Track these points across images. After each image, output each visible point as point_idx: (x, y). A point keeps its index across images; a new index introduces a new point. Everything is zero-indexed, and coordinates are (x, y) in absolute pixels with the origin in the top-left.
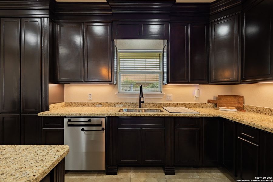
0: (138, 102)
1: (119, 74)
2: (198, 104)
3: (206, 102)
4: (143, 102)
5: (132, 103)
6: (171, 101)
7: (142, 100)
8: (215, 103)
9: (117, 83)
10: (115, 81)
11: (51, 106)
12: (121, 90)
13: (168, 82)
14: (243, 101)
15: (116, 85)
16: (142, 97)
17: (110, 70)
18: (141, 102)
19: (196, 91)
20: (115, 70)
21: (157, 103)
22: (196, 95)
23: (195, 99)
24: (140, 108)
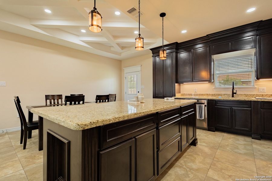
0: (231, 93)
1: (215, 76)
4: (236, 93)
5: (226, 94)
6: (265, 93)
7: (235, 92)
9: (214, 82)
10: (213, 80)
11: (176, 94)
12: (217, 86)
13: (258, 78)
15: (214, 83)
17: (209, 74)
18: (233, 93)
20: (212, 73)
21: (249, 94)
24: (233, 96)
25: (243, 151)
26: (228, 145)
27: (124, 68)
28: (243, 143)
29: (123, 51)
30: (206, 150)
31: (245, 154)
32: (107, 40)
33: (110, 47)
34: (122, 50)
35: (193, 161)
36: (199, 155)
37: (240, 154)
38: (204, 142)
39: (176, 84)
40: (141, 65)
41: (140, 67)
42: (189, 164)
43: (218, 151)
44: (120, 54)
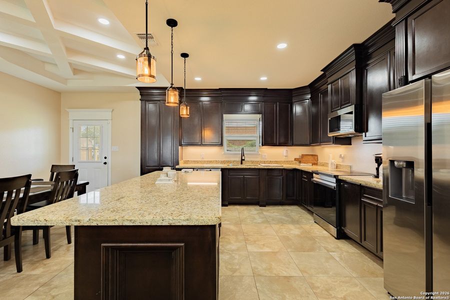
0: (240, 160)
2: (287, 161)
3: (293, 160)
4: (244, 160)
5: (236, 161)
6: (266, 159)
7: (243, 158)
8: (299, 160)
13: (263, 145)
14: (317, 158)
16: (244, 155)
17: (220, 136)
18: (242, 160)
19: (285, 151)
21: (255, 161)
22: (285, 155)
23: (284, 157)
24: (242, 163)
25: (260, 220)
26: (246, 218)
27: (68, 110)
28: (255, 212)
29: (76, 77)
30: (232, 227)
31: (263, 222)
32: (50, 52)
33: (44, 62)
34: (74, 75)
35: (230, 243)
36: (229, 235)
37: (259, 223)
38: (225, 220)
39: (179, 147)
40: (113, 110)
41: (111, 113)
42: (228, 247)
43: (242, 225)
44: (65, 81)
